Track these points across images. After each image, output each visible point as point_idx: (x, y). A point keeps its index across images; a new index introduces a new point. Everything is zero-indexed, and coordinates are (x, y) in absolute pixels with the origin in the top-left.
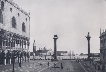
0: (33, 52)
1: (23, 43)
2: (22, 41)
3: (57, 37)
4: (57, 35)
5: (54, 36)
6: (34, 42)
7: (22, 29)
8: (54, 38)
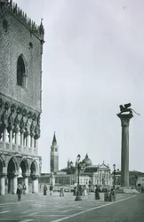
0: (49, 172)
1: (18, 126)
2: (16, 120)
3: (130, 110)
4: (129, 105)
5: (121, 106)
6: (54, 140)
7: (16, 76)
8: (119, 115)
